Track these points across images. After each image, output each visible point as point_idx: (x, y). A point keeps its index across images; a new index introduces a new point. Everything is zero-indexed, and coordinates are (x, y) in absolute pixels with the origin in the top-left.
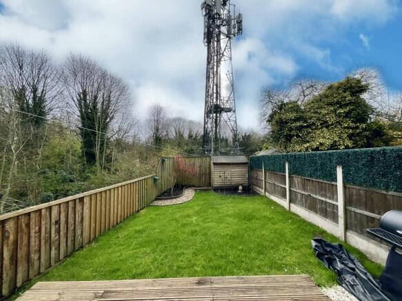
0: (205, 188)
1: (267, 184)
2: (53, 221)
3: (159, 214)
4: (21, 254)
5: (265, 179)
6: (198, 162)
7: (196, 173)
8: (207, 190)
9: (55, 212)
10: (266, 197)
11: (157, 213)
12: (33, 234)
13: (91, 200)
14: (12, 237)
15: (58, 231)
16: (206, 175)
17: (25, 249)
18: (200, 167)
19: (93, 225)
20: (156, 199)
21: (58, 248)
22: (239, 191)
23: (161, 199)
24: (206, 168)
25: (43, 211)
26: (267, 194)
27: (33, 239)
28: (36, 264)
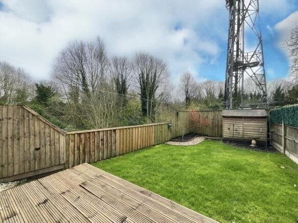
0: (218, 138)
1: (287, 141)
2: (100, 139)
3: (165, 150)
4: (87, 150)
5: (285, 135)
6: (211, 115)
7: (209, 124)
8: (219, 140)
9: (101, 134)
10: (285, 155)
11: (164, 148)
12: (91, 142)
13: (120, 132)
14: (83, 142)
15: (103, 144)
16: (218, 127)
17: (88, 148)
18: (213, 119)
19: (122, 146)
20: (170, 140)
21: (103, 152)
22: (252, 145)
23: (173, 141)
24: (218, 121)
25: (96, 133)
26: (287, 152)
27: (91, 145)
28: (93, 157)
